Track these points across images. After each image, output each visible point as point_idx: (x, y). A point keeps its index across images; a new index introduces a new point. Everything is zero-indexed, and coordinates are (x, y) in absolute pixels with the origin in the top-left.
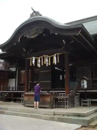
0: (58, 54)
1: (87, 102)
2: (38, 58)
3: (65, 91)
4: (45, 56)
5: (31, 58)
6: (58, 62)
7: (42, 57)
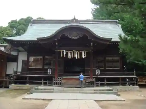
0: (86, 51)
1: (98, 84)
2: (68, 52)
3: (89, 76)
4: (75, 51)
5: (62, 51)
6: (86, 56)
7: (72, 51)
